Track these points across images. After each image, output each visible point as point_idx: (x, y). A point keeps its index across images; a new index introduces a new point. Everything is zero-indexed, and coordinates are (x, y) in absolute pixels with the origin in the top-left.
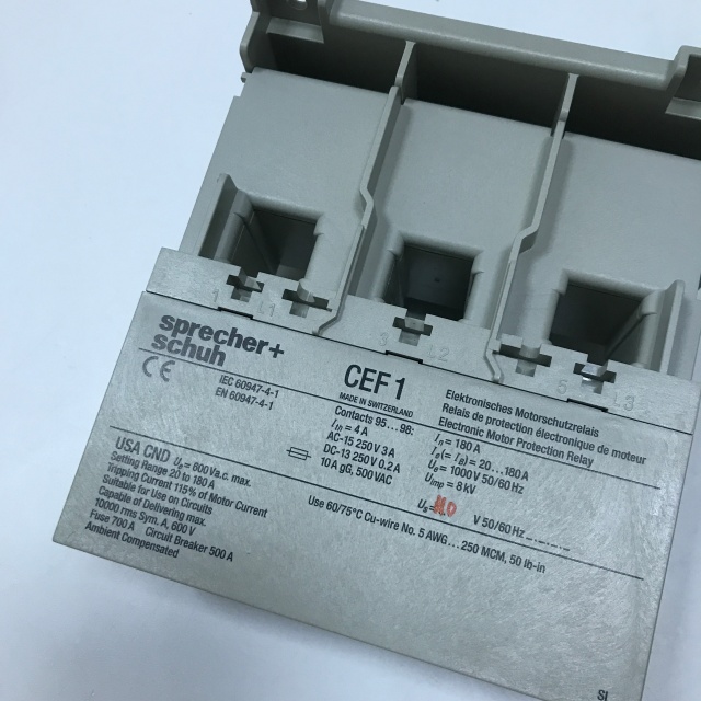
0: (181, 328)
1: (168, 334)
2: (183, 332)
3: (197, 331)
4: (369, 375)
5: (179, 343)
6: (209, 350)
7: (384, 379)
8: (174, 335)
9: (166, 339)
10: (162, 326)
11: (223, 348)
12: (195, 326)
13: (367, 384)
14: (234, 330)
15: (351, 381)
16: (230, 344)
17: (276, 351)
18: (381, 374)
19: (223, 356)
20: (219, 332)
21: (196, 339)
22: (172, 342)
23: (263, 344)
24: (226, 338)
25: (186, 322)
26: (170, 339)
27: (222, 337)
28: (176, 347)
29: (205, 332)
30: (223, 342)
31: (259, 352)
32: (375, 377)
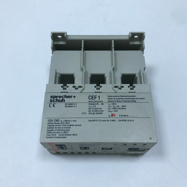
0: (55, 97)
1: (53, 99)
2: (55, 98)
3: (58, 97)
4: (93, 97)
5: (55, 100)
6: (61, 100)
7: (96, 97)
8: (54, 99)
9: (52, 100)
10: (51, 98)
11: (64, 99)
12: (57, 96)
13: (93, 98)
14: (65, 95)
15: (90, 98)
16: (65, 98)
17: (74, 97)
18: (95, 96)
19: (64, 100)
20: (62, 96)
21: (58, 98)
22: (54, 100)
23: (71, 96)
24: (64, 97)
25: (55, 96)
26: (53, 100)
27: (63, 97)
28: (55, 101)
29: (60, 97)
30: (64, 98)
31: (71, 98)
32: (94, 97)
